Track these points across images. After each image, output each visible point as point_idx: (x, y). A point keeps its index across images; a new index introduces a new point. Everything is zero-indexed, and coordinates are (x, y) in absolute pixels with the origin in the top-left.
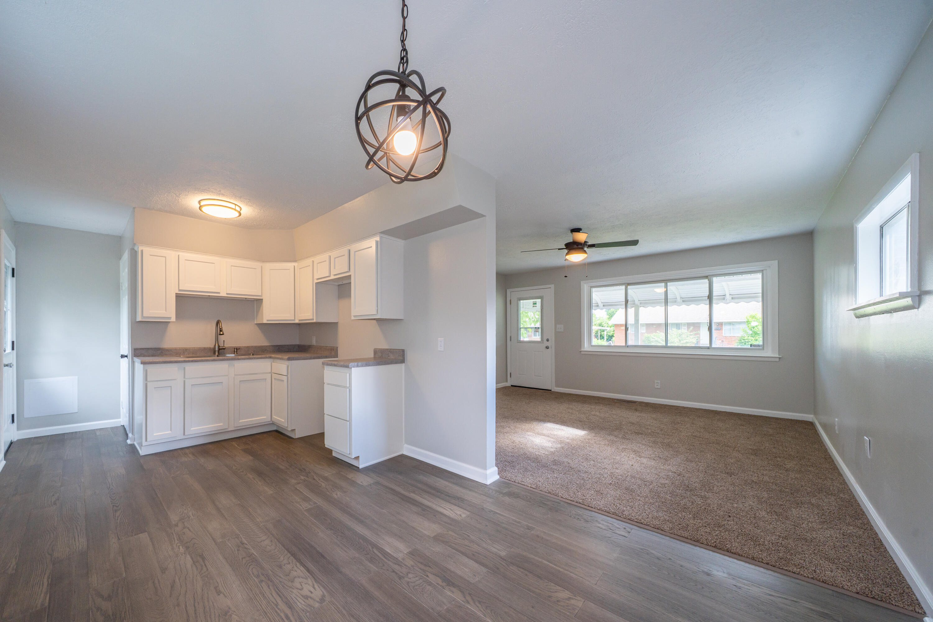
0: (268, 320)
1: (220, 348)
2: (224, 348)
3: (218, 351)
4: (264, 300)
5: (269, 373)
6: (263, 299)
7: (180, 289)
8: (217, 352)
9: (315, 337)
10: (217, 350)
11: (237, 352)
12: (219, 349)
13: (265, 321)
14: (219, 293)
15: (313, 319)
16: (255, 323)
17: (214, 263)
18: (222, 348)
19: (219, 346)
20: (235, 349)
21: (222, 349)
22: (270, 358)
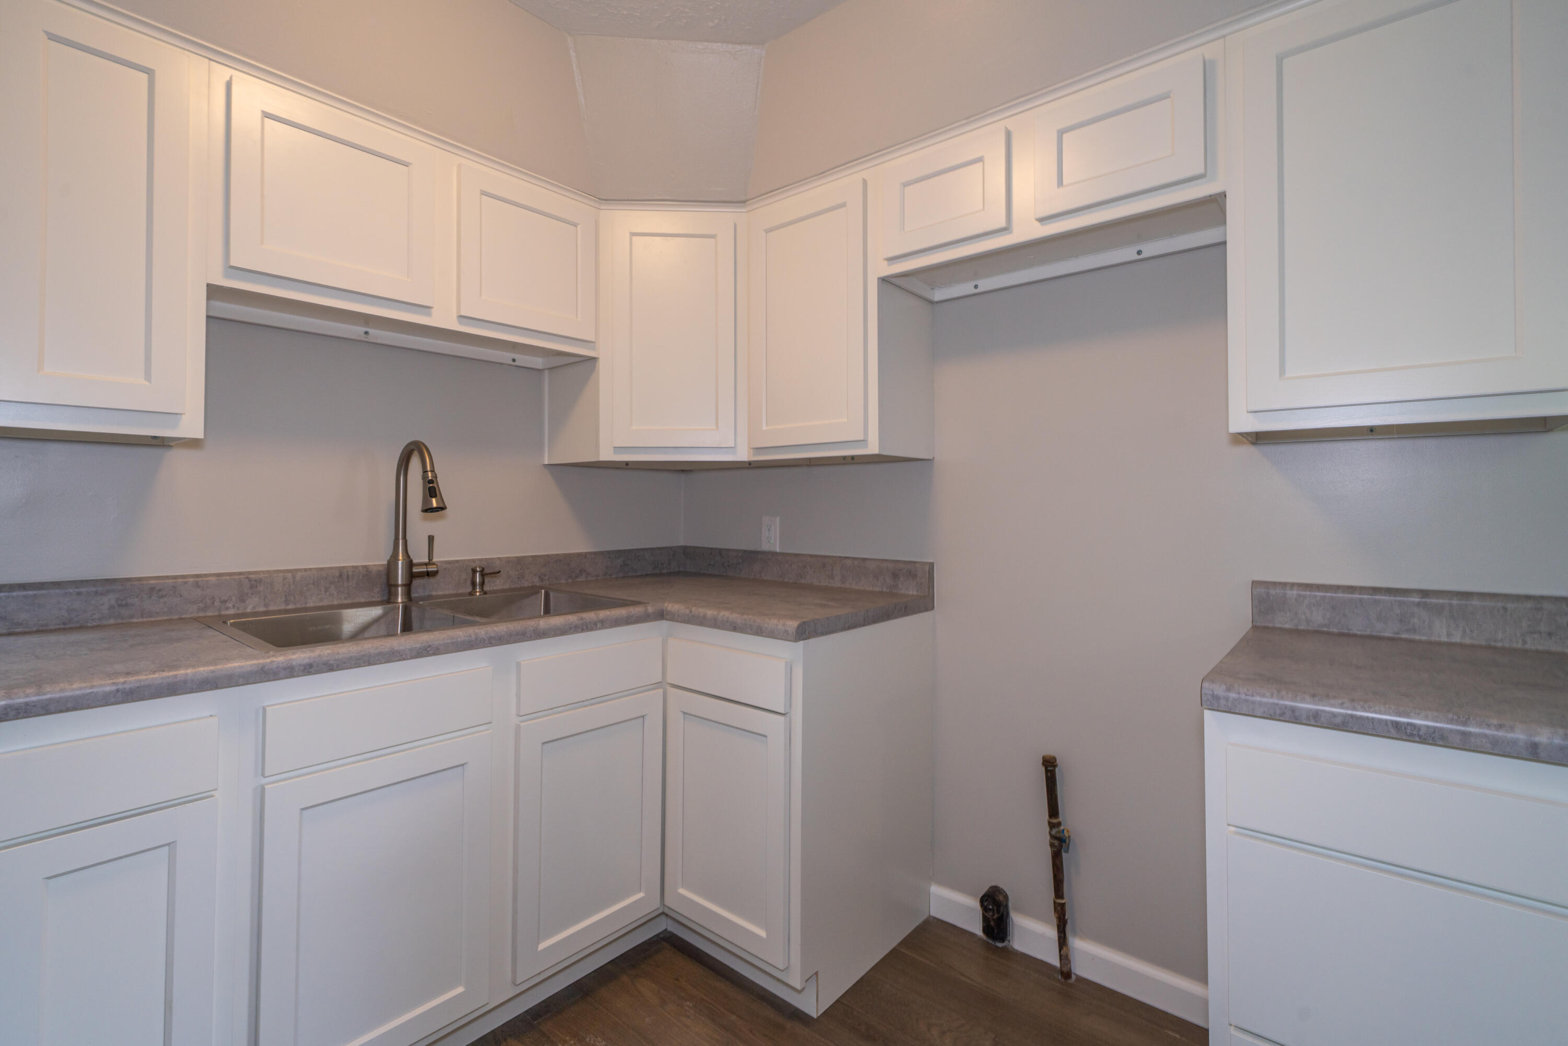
0: (617, 449)
1: (415, 570)
2: (432, 569)
3: (408, 586)
4: (602, 365)
5: (658, 685)
6: (594, 359)
7: (233, 263)
8: (400, 589)
9: (778, 519)
10: (400, 582)
11: (482, 584)
12: (412, 576)
13: (606, 454)
14: (425, 309)
15: (864, 442)
16: (546, 462)
17: (406, 164)
18: (423, 569)
19: (410, 564)
20: (474, 571)
21: (421, 575)
22: (661, 615)
